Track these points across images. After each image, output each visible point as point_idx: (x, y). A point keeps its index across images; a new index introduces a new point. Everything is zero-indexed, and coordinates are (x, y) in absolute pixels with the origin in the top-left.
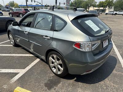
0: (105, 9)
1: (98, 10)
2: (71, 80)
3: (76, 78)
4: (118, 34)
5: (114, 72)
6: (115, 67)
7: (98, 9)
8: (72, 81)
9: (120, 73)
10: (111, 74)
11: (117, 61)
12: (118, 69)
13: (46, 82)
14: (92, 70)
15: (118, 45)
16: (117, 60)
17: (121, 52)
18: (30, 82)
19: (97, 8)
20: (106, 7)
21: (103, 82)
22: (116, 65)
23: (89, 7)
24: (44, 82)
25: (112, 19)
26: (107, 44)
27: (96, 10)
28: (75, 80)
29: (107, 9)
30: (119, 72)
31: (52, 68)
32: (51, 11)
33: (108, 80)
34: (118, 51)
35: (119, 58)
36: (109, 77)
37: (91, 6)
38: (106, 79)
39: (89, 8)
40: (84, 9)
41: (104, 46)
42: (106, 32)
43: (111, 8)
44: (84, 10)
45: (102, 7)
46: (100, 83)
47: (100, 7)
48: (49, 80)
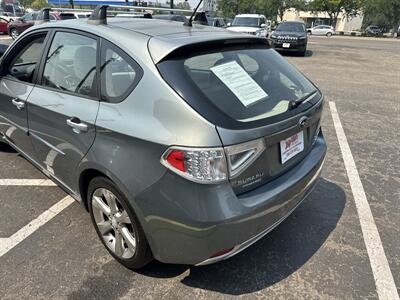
0: (336, 18)
1: (313, 19)
2: (169, 280)
3: (187, 272)
4: (364, 103)
5: (330, 244)
6: (333, 227)
7: (312, 16)
8: (171, 284)
9: (348, 248)
10: (317, 254)
11: (345, 202)
12: (345, 232)
13: (75, 289)
14: (236, 248)
15: (358, 144)
16: (345, 197)
17: (365, 170)
18: (17, 290)
19: (308, 14)
20: (339, 11)
21: (282, 287)
22: (339, 216)
23: (283, 10)
24: (68, 289)
25: (352, 52)
26: (301, 148)
27: (304, 19)
28: (185, 281)
29: (340, 16)
30: (345, 243)
31: (107, 234)
32: (97, 25)
33: (303, 276)
34: (356, 164)
35: (354, 191)
36: (309, 264)
37: (288, 7)
38: (296, 275)
39: (282, 15)
40: (262, 16)
41: (285, 159)
42: (291, 108)
43: (355, 14)
44: (263, 21)
45: (326, 9)
46: (271, 287)
47: (319, 10)
48: (89, 282)
